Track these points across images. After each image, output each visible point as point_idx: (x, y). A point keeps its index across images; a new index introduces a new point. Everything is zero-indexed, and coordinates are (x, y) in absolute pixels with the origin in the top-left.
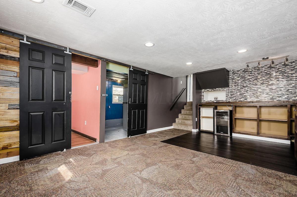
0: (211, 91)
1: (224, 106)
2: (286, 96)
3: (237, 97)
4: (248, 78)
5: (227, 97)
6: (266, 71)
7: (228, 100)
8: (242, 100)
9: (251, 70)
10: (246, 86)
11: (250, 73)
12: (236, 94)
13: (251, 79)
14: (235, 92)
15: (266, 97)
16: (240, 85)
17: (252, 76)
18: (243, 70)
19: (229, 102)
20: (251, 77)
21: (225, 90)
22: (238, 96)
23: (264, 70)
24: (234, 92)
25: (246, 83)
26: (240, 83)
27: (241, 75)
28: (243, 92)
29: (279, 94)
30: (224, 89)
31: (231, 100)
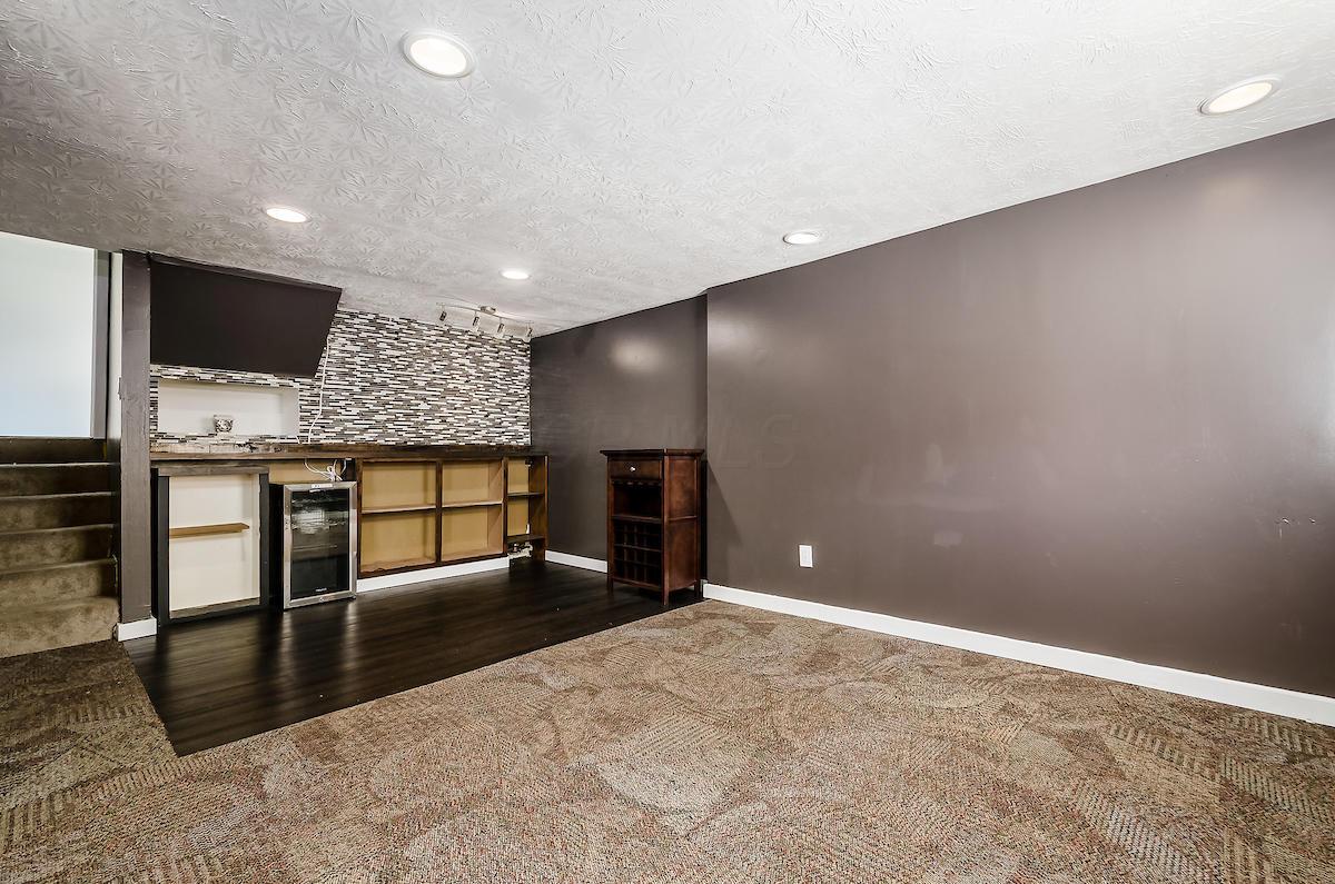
0: (211, 383)
1: (288, 465)
2: (484, 432)
3: (350, 425)
4: (388, 352)
5: (306, 423)
6: (439, 345)
7: (310, 436)
8: (367, 437)
9: (397, 327)
10: (384, 385)
11: (396, 339)
12: (343, 412)
13: (396, 361)
14: (342, 403)
15: (439, 432)
16: (359, 374)
17: (400, 349)
18: (371, 317)
19: (317, 447)
20: (397, 353)
21: (297, 386)
22: (352, 421)
23: (434, 338)
24: (337, 401)
25: (381, 372)
26: (359, 368)
27: (364, 335)
28: (371, 407)
29: (469, 425)
30: (291, 383)
31: (323, 435)
